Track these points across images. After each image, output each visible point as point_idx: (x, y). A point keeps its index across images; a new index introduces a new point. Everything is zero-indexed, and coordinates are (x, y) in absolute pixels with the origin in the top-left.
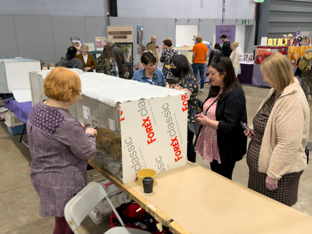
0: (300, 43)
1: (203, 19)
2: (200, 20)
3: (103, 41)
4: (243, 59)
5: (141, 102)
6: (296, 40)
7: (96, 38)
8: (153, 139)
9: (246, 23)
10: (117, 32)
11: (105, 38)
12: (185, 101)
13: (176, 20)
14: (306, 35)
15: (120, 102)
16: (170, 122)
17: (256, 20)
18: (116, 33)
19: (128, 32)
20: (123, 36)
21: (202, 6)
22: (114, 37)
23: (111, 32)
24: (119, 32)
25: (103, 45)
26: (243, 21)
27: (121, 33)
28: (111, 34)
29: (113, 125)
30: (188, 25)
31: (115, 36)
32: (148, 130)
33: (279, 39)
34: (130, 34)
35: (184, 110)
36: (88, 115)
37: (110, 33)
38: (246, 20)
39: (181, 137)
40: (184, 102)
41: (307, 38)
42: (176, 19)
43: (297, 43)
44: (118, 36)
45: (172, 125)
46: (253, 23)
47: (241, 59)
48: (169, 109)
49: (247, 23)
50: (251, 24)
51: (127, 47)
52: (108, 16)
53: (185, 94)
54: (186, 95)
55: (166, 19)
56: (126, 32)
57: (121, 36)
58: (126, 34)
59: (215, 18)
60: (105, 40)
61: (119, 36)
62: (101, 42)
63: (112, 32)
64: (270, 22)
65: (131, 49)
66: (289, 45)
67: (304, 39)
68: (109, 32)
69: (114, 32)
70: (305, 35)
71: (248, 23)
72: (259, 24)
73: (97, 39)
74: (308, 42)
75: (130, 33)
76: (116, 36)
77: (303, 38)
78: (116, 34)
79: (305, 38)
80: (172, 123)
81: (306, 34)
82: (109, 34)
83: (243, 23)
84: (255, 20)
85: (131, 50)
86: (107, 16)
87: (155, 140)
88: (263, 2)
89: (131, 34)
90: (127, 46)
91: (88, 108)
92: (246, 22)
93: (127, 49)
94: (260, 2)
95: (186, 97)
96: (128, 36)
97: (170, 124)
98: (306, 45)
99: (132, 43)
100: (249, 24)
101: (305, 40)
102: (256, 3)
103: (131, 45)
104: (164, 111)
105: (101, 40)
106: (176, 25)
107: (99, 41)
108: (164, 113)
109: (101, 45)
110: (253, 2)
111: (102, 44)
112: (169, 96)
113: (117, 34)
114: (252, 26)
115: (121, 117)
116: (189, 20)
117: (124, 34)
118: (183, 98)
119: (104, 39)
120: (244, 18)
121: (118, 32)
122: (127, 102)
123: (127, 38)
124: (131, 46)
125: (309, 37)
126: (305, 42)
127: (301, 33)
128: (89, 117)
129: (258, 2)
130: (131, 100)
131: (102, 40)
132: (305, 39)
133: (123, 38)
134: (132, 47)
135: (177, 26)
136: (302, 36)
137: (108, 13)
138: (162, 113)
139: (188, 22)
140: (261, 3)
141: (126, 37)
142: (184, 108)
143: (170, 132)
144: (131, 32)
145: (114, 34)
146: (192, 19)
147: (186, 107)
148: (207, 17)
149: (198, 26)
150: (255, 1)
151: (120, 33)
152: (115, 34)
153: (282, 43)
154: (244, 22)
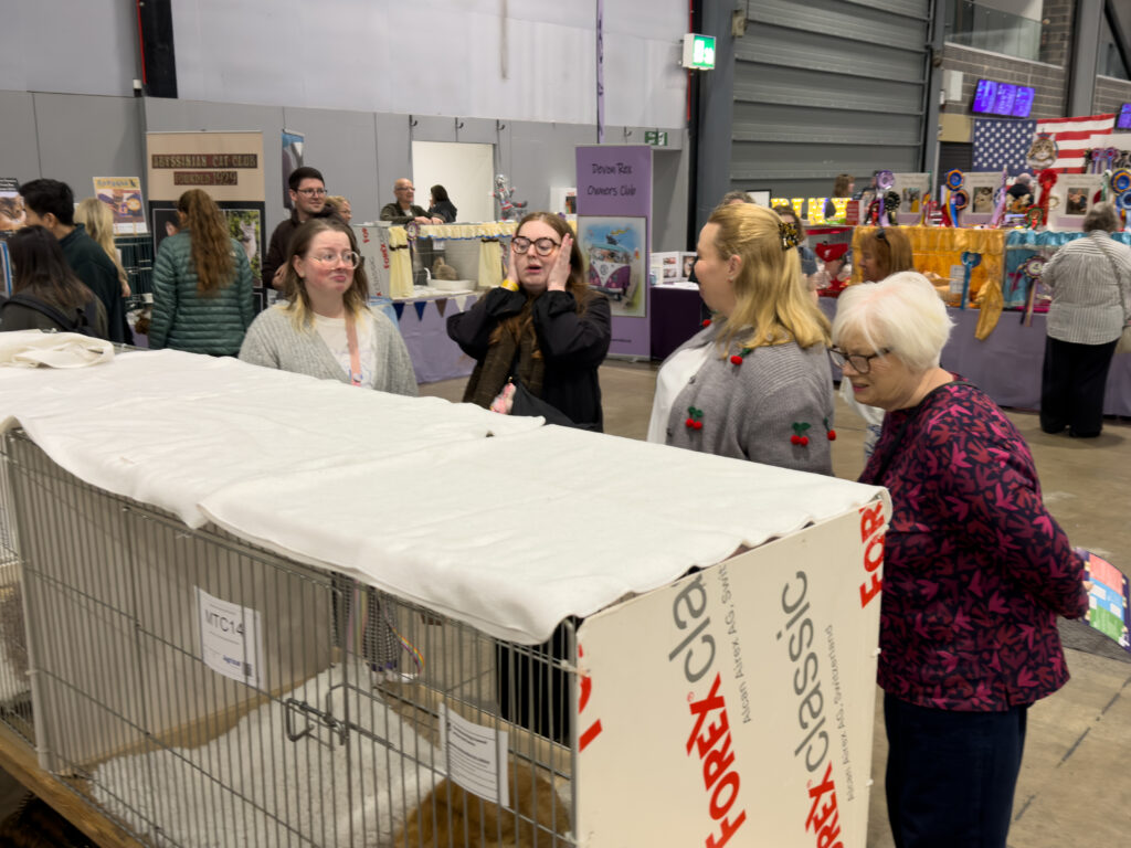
0: (893, 214)
1: (510, 122)
2: (499, 126)
3: (126, 195)
4: (679, 273)
5: (684, 595)
6: (879, 202)
7: (96, 179)
8: (732, 816)
9: (657, 143)
10: (191, 156)
11: (137, 180)
12: (872, 544)
13: (412, 122)
14: (914, 187)
15: (580, 615)
16: (810, 686)
17: (690, 133)
18: (188, 160)
19: (243, 156)
20: (220, 174)
21: (504, 75)
22: (179, 180)
23: (164, 156)
24: (200, 156)
25: (129, 210)
26: (647, 133)
27: (210, 160)
28: (166, 167)
29: (492, 768)
30: (457, 142)
31: (183, 173)
32: (714, 767)
33: (811, 200)
34: (249, 167)
35: (866, 598)
36: (241, 660)
37: (162, 162)
38: (657, 133)
39: (846, 762)
40: (868, 552)
41: (918, 198)
42: (411, 117)
43: (883, 213)
44: (193, 173)
45: (815, 700)
46: (681, 143)
47: (671, 274)
48: (807, 606)
49: (661, 143)
50: (674, 145)
51: (236, 219)
52: (138, 93)
53: (876, 502)
54: (879, 508)
55: (375, 114)
56: (230, 156)
57: (210, 173)
58: (231, 166)
59: (553, 121)
60: (138, 188)
61: (199, 173)
62: (120, 199)
63: (170, 156)
64: (734, 141)
65: (259, 229)
66: (855, 223)
67: (905, 199)
68: (154, 156)
69: (176, 156)
70: (909, 187)
71: (666, 143)
72: (700, 147)
73: (101, 184)
74: (920, 213)
75: (250, 161)
76: (188, 173)
77: (901, 197)
78: (186, 167)
79: (908, 197)
80: (816, 691)
81: (913, 183)
82: (154, 167)
83: (647, 141)
84: (687, 131)
85: (256, 233)
86: (132, 94)
87: (742, 818)
88: (713, 68)
89: (255, 167)
90: (240, 215)
91: (249, 611)
92: (657, 138)
93: (237, 227)
94: (702, 69)
95: (879, 516)
96: (242, 173)
97: (809, 696)
98: (917, 222)
99: (260, 205)
100: (669, 147)
101: (908, 204)
102: (689, 71)
103: (258, 212)
104: (789, 626)
105: (117, 188)
106: (411, 139)
107: (109, 193)
108: (787, 636)
109: (120, 211)
110: (680, 67)
111: (124, 205)
112: (810, 524)
113: (191, 167)
114: (679, 152)
115: (582, 724)
116: (458, 125)
117: (224, 167)
118: (868, 524)
119: (133, 184)
120: (650, 125)
121: (196, 156)
122: (621, 600)
123: (236, 184)
124: (255, 217)
125: (923, 192)
126: (911, 209)
127: (893, 179)
128: (247, 671)
129: (695, 67)
130: (637, 591)
131: (123, 191)
132: (911, 200)
133: (218, 183)
134: (258, 220)
135: (416, 146)
136: (899, 191)
137: (137, 84)
138: (779, 636)
139: (457, 130)
140: (705, 72)
141: (231, 180)
142: (869, 588)
143: (806, 747)
144: (255, 156)
145: (176, 167)
146: (472, 120)
147: (874, 578)
148: (525, 117)
149: (494, 145)
150: (685, 65)
151: (204, 161)
152: (182, 167)
153: (822, 215)
154: (651, 139)
